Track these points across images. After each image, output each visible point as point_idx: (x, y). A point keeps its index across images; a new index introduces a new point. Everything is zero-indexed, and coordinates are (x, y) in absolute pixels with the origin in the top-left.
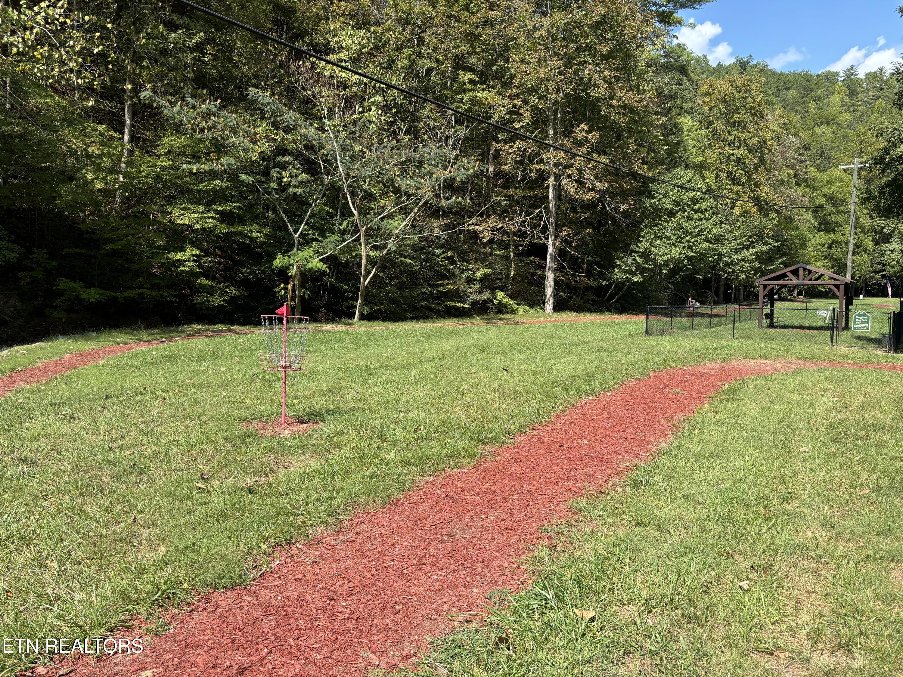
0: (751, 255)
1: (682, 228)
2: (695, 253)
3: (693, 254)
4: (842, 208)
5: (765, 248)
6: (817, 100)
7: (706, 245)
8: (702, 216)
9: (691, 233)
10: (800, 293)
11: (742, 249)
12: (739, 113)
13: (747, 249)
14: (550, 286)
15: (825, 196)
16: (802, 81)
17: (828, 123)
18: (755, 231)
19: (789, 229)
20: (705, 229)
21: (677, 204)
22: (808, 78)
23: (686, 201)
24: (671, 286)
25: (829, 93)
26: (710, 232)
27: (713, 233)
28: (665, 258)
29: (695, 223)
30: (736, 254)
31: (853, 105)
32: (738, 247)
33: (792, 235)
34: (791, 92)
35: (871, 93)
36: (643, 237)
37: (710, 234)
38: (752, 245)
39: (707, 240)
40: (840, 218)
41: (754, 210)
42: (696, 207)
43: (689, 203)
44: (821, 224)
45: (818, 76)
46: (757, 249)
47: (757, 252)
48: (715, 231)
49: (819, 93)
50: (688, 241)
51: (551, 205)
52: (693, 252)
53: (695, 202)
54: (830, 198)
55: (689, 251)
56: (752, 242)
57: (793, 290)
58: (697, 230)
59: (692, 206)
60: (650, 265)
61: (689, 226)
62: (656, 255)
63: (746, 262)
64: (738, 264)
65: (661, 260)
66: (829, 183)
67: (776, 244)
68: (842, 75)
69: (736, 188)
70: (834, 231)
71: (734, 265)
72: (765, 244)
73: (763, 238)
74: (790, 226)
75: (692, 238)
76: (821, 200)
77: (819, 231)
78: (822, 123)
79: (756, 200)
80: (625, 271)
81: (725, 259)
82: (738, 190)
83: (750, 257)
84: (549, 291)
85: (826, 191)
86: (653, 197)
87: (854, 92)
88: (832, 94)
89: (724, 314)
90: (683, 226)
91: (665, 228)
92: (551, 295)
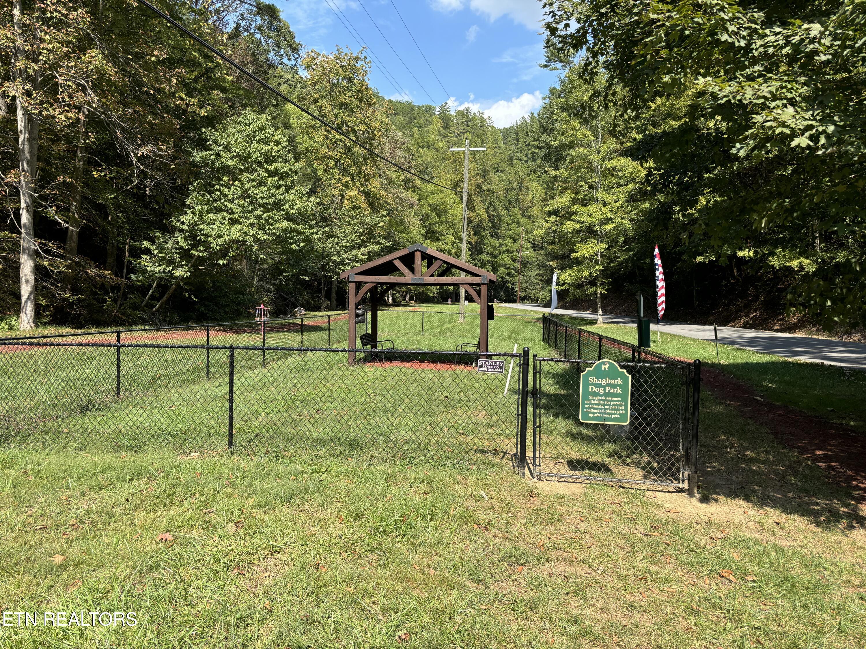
0: (363, 254)
1: (249, 196)
2: (269, 235)
3: (265, 237)
4: (443, 219)
5: (377, 248)
6: (420, 127)
7: (286, 224)
8: (281, 182)
9: (264, 205)
10: (411, 298)
11: (353, 248)
12: (345, 95)
13: (359, 248)
14: (27, 282)
15: (430, 205)
16: (407, 109)
17: (429, 147)
18: (367, 229)
19: (401, 232)
20: (286, 202)
21: (243, 159)
22: (412, 108)
23: (255, 156)
24: (272, 289)
25: (429, 123)
26: (292, 207)
27: (296, 207)
28: (221, 241)
29: (269, 189)
30: (346, 252)
31: (447, 136)
32: (348, 245)
33: (403, 238)
34: (398, 117)
35: (461, 127)
36: (190, 207)
37: (293, 209)
38: (364, 243)
39: (288, 218)
40: (443, 228)
41: (364, 205)
42: (272, 168)
43: (261, 159)
44: (427, 232)
45: (419, 108)
46: (369, 249)
47: (369, 252)
48: (298, 204)
49: (421, 121)
50: (259, 217)
51: (21, 140)
52: (266, 234)
53: (270, 160)
54: (434, 208)
55: (260, 232)
56: (363, 241)
57: (406, 296)
58: (271, 201)
59: (266, 166)
60: (200, 251)
61: (260, 193)
62: (207, 236)
63: (357, 262)
64: (348, 264)
65: (215, 245)
66: (433, 193)
67: (388, 244)
68: (438, 109)
69: (345, 179)
70: (438, 239)
71: (343, 265)
72: (377, 243)
73: (375, 237)
74: (402, 228)
75: (264, 213)
76: (426, 209)
77: (426, 239)
78: (424, 147)
79: (367, 194)
80: (161, 261)
81: (334, 258)
82: (347, 182)
83: (361, 257)
84: (26, 290)
85: (431, 200)
86: (208, 148)
87: (447, 124)
88: (431, 123)
89: (325, 325)
90: (250, 192)
91: (225, 196)
92: (29, 298)
